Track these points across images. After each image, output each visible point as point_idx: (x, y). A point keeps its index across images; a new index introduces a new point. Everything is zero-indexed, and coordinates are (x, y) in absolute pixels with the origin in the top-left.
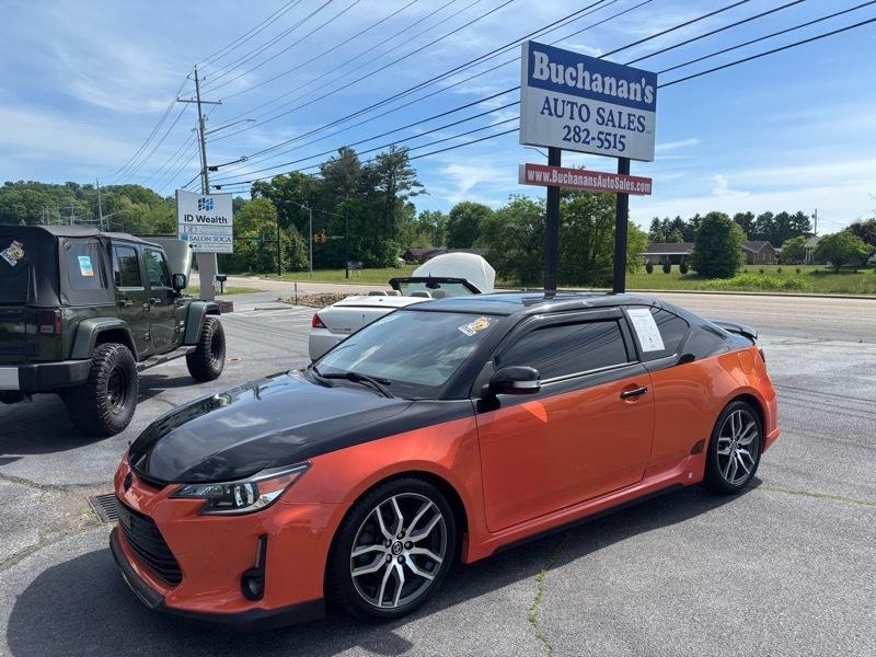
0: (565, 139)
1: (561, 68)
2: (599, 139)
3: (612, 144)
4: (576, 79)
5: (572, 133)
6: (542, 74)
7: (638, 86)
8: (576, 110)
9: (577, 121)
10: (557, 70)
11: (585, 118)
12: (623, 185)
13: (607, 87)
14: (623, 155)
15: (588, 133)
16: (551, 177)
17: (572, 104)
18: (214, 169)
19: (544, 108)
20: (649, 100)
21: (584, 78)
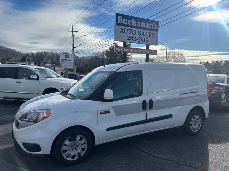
0: (128, 39)
1: (127, 20)
2: (139, 39)
3: (144, 41)
4: (132, 23)
5: (130, 38)
6: (120, 22)
7: (152, 25)
8: (131, 32)
9: (132, 34)
10: (125, 21)
11: (134, 34)
12: (147, 52)
13: (142, 25)
14: (147, 43)
15: (135, 38)
16: (123, 50)
17: (130, 30)
18: (75, 48)
19: (121, 31)
20: (156, 28)
21: (134, 23)
